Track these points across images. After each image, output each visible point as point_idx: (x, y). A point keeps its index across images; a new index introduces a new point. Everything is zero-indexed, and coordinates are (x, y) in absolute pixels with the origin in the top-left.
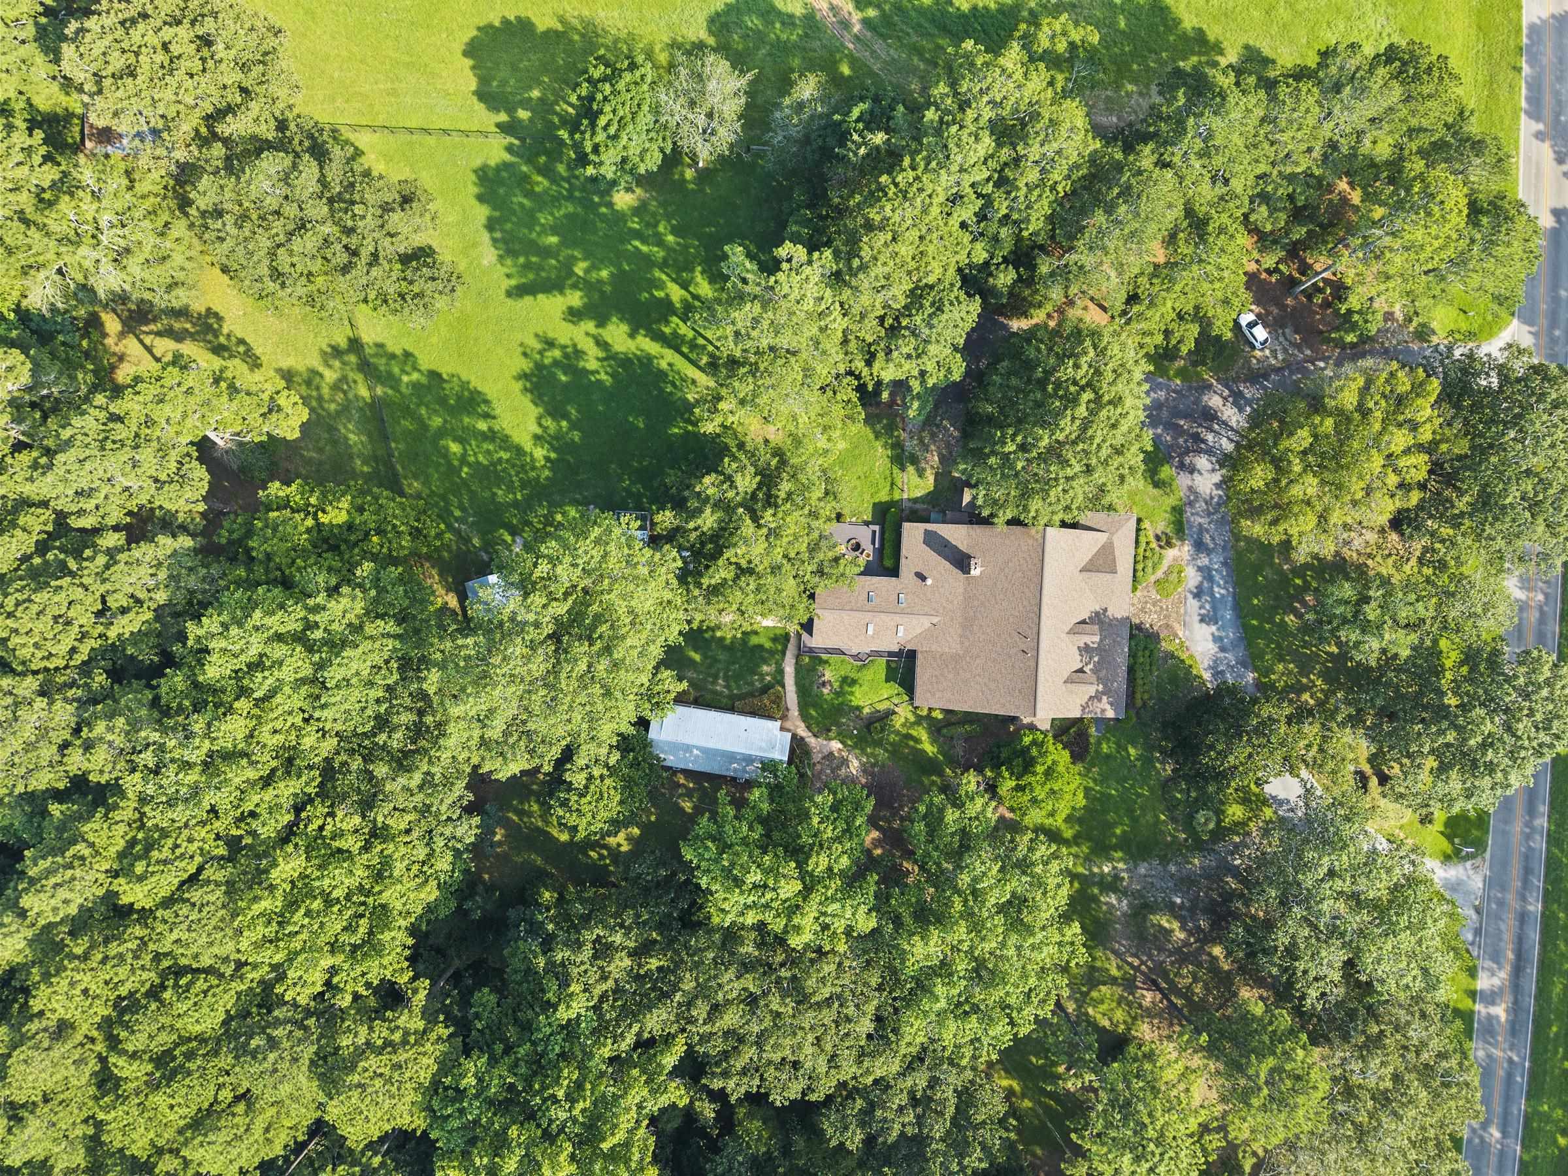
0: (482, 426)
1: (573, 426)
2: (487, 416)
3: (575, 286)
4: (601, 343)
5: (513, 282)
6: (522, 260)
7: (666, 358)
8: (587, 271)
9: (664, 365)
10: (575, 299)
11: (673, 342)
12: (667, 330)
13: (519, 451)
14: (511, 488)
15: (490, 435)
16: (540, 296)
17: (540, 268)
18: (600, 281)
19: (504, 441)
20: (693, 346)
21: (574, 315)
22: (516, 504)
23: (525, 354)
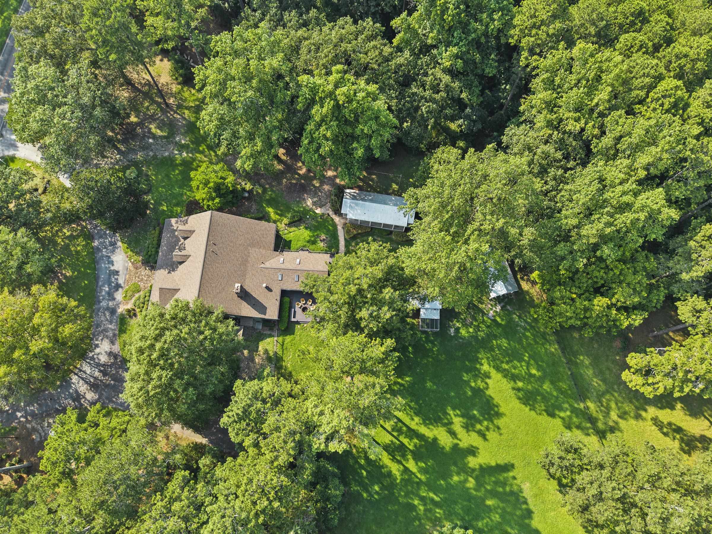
0: (520, 384)
1: (467, 383)
2: (519, 390)
3: (473, 470)
4: (453, 434)
5: (511, 474)
6: (508, 489)
7: (415, 423)
8: (466, 481)
9: (417, 419)
10: (473, 462)
11: (412, 433)
12: (415, 440)
13: (498, 369)
14: (499, 347)
15: (514, 378)
16: (493, 464)
17: (496, 483)
18: (458, 474)
19: (506, 374)
20: (400, 431)
21: (472, 451)
22: (495, 337)
23: (499, 428)
